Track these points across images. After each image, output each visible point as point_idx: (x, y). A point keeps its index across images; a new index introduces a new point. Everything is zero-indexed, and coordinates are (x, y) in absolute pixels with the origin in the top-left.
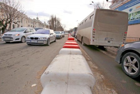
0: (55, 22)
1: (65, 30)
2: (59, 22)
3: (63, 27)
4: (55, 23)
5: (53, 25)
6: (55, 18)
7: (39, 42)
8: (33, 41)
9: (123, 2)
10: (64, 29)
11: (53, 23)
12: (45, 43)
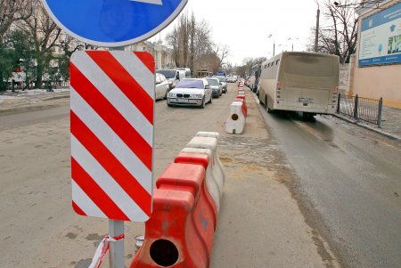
0: (192, 36)
1: (225, 66)
2: (203, 38)
3: (220, 54)
4: (190, 41)
5: (186, 48)
6: (193, 23)
7: (190, 101)
8: (180, 100)
9: (380, 4)
10: (224, 61)
11: (186, 41)
12: (199, 103)
